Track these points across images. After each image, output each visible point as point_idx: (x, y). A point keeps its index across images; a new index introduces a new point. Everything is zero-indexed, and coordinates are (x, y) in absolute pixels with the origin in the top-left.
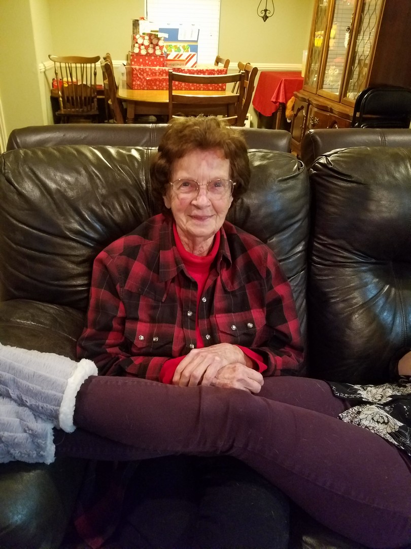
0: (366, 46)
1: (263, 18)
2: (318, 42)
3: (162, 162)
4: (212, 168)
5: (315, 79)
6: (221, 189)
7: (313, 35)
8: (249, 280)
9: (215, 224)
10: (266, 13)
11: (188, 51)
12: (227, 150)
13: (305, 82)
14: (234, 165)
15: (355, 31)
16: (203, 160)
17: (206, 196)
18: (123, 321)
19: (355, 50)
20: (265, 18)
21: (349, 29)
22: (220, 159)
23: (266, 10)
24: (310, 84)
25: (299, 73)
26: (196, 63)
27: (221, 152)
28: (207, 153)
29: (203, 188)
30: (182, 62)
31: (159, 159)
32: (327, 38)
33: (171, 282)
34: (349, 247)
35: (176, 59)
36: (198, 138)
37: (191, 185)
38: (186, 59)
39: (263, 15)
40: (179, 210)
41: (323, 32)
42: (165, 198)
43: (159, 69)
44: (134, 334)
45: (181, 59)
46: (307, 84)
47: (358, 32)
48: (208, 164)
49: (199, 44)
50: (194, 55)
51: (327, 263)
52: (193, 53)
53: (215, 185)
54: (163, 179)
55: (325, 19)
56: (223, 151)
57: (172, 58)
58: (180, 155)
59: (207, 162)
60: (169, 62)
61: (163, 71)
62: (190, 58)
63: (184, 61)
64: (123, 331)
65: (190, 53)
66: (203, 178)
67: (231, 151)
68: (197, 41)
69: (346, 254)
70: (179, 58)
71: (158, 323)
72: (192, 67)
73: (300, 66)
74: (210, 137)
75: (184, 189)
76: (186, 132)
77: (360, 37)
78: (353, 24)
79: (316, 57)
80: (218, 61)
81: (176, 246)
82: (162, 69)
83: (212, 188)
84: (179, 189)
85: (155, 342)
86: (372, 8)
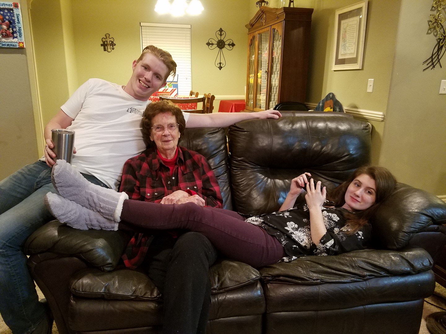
0: (276, 81)
1: (219, 68)
2: (252, 81)
3: (147, 120)
4: (168, 119)
5: (252, 103)
6: (174, 128)
7: (248, 77)
8: (194, 169)
9: (173, 144)
10: (220, 65)
11: (171, 87)
12: (173, 112)
13: (247, 104)
14: (178, 118)
15: (270, 73)
16: (163, 116)
17: (168, 131)
18: (139, 188)
19: (271, 83)
20: (220, 68)
21: (266, 72)
22: (171, 116)
23: (220, 63)
24: (250, 105)
25: (243, 101)
26: (177, 94)
27: (170, 113)
28: (165, 114)
29: (166, 128)
30: (168, 93)
31: (145, 119)
32: (256, 78)
33: (159, 171)
34: (247, 161)
35: (164, 91)
36: (161, 108)
37: (161, 128)
38: (171, 92)
39: (219, 66)
40: (158, 140)
41: (253, 75)
42: (150, 137)
43: (153, 98)
44: (145, 193)
45: (167, 91)
46: (248, 106)
47: (271, 74)
48: (166, 118)
49: (179, 84)
50: (175, 89)
51: (238, 169)
52: (175, 88)
53: (171, 126)
54: (148, 127)
55: (254, 68)
56: (172, 113)
57: (161, 91)
58: (154, 115)
59: (166, 117)
60: (159, 94)
61: (156, 98)
62: (173, 91)
63: (169, 92)
64: (139, 193)
65: (172, 88)
66: (165, 123)
67: (175, 112)
68: (177, 82)
69: (247, 164)
70: (166, 91)
71: (156, 188)
72: (175, 96)
73: (243, 97)
74: (165, 107)
75: (158, 130)
76: (155, 106)
77: (273, 76)
78: (268, 69)
79: (251, 89)
80: (192, 94)
81: (158, 155)
82: (155, 98)
83: (170, 128)
84: (156, 130)
85: (156, 195)
86: (277, 60)
